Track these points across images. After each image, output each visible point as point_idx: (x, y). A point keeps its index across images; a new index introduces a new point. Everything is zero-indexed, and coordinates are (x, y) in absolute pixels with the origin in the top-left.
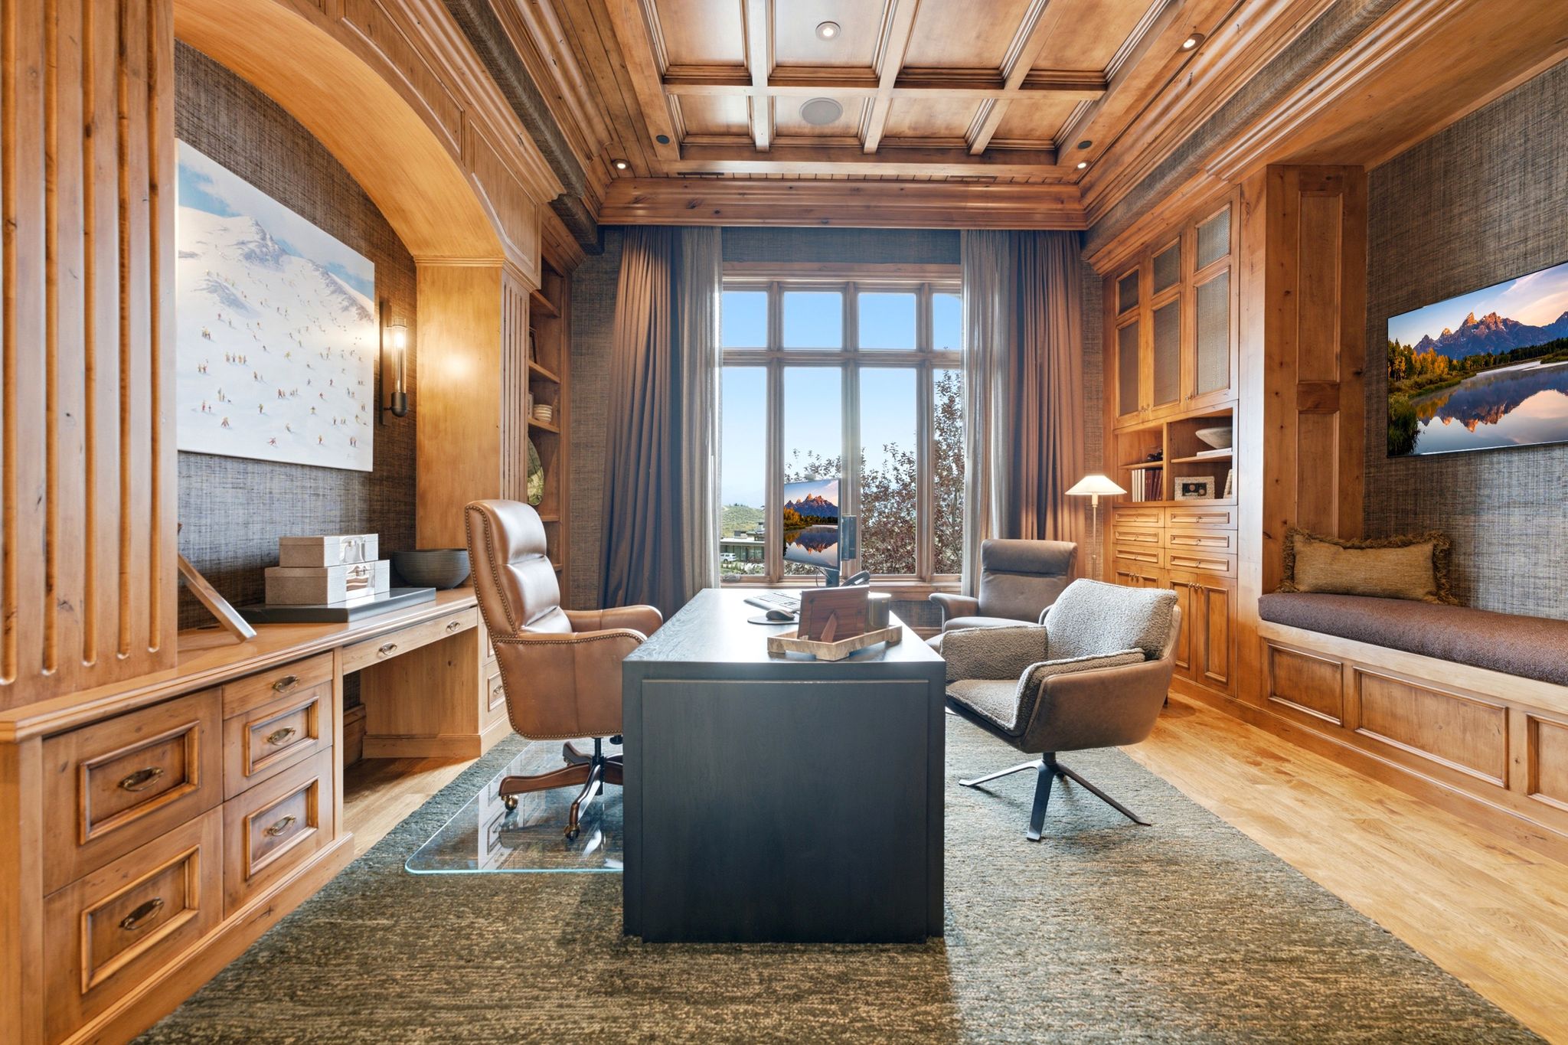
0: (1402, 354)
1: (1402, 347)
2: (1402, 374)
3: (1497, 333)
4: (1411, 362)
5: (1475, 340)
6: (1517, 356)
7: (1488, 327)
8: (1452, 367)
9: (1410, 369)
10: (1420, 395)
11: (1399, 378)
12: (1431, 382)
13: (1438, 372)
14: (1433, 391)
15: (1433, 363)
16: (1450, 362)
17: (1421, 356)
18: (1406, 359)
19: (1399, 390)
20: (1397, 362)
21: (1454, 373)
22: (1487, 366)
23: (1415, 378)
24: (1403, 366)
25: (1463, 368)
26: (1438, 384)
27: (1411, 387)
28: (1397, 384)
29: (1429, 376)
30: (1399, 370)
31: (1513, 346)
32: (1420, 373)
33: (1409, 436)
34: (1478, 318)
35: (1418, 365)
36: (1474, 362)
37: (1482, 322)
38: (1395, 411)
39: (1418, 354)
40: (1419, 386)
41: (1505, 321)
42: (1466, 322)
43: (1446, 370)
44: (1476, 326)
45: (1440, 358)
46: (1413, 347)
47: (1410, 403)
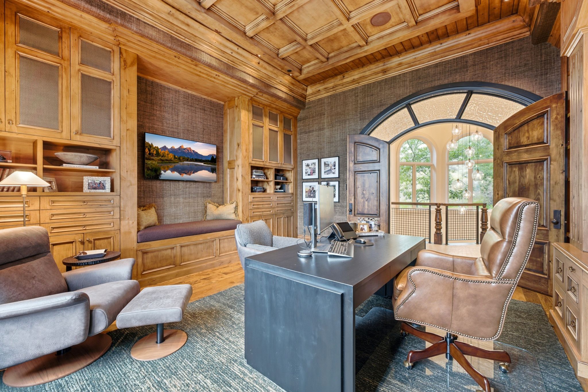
0: (154, 148)
1: (154, 146)
2: (154, 155)
3: (191, 153)
4: (158, 152)
5: (184, 153)
6: (197, 160)
7: (188, 150)
8: (175, 158)
9: (158, 154)
10: (162, 163)
11: (153, 156)
12: (167, 160)
13: (170, 158)
14: (167, 163)
15: (168, 155)
16: (175, 156)
17: (163, 151)
18: (156, 151)
19: (153, 160)
20: (152, 151)
21: (176, 160)
22: (187, 160)
23: (160, 157)
24: (155, 152)
25: (179, 159)
26: (170, 161)
27: (159, 160)
28: (152, 158)
29: (166, 158)
30: (153, 154)
31: (196, 158)
32: (162, 157)
33: (157, 175)
34: (185, 147)
35: (162, 154)
36: (183, 158)
37: (186, 149)
38: (151, 166)
39: (162, 150)
40: (162, 160)
41: (194, 151)
42: (181, 147)
43: (173, 158)
44: (185, 149)
45: (171, 154)
46: (159, 147)
47: (158, 165)
